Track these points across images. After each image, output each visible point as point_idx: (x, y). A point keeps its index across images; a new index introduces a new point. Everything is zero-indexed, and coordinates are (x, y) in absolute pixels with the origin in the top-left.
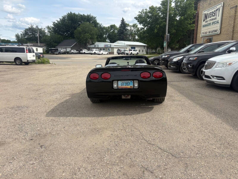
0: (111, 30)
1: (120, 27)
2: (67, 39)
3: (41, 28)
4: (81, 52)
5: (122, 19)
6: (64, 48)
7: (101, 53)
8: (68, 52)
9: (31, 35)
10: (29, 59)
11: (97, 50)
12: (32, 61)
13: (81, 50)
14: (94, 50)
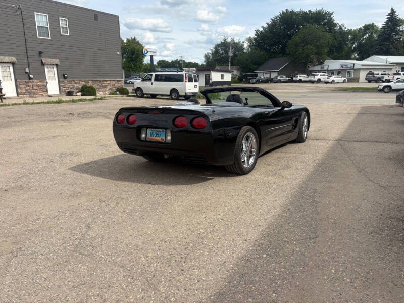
0: (364, 35)
1: (384, 28)
2: (275, 57)
3: (238, 41)
4: (295, 79)
5: (390, 11)
6: (266, 73)
7: (330, 81)
8: (272, 79)
9: (222, 54)
10: (188, 91)
11: (324, 76)
12: (191, 94)
13: (296, 76)
14: (317, 75)
